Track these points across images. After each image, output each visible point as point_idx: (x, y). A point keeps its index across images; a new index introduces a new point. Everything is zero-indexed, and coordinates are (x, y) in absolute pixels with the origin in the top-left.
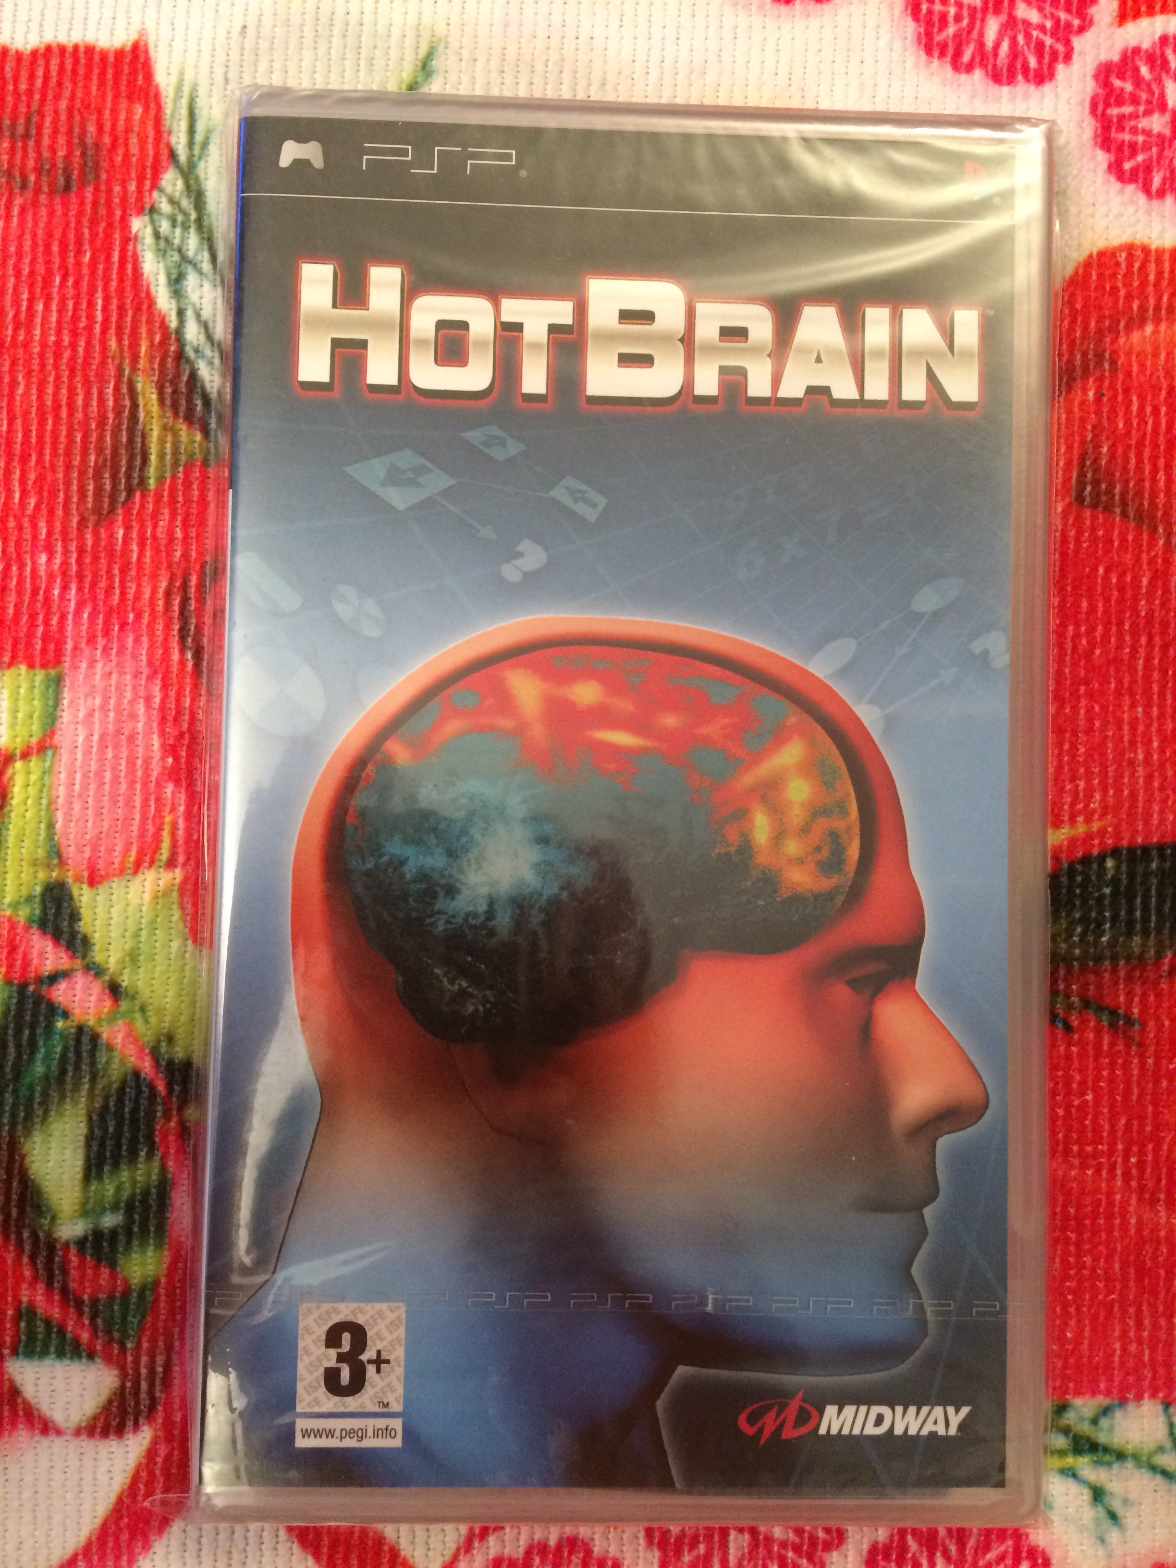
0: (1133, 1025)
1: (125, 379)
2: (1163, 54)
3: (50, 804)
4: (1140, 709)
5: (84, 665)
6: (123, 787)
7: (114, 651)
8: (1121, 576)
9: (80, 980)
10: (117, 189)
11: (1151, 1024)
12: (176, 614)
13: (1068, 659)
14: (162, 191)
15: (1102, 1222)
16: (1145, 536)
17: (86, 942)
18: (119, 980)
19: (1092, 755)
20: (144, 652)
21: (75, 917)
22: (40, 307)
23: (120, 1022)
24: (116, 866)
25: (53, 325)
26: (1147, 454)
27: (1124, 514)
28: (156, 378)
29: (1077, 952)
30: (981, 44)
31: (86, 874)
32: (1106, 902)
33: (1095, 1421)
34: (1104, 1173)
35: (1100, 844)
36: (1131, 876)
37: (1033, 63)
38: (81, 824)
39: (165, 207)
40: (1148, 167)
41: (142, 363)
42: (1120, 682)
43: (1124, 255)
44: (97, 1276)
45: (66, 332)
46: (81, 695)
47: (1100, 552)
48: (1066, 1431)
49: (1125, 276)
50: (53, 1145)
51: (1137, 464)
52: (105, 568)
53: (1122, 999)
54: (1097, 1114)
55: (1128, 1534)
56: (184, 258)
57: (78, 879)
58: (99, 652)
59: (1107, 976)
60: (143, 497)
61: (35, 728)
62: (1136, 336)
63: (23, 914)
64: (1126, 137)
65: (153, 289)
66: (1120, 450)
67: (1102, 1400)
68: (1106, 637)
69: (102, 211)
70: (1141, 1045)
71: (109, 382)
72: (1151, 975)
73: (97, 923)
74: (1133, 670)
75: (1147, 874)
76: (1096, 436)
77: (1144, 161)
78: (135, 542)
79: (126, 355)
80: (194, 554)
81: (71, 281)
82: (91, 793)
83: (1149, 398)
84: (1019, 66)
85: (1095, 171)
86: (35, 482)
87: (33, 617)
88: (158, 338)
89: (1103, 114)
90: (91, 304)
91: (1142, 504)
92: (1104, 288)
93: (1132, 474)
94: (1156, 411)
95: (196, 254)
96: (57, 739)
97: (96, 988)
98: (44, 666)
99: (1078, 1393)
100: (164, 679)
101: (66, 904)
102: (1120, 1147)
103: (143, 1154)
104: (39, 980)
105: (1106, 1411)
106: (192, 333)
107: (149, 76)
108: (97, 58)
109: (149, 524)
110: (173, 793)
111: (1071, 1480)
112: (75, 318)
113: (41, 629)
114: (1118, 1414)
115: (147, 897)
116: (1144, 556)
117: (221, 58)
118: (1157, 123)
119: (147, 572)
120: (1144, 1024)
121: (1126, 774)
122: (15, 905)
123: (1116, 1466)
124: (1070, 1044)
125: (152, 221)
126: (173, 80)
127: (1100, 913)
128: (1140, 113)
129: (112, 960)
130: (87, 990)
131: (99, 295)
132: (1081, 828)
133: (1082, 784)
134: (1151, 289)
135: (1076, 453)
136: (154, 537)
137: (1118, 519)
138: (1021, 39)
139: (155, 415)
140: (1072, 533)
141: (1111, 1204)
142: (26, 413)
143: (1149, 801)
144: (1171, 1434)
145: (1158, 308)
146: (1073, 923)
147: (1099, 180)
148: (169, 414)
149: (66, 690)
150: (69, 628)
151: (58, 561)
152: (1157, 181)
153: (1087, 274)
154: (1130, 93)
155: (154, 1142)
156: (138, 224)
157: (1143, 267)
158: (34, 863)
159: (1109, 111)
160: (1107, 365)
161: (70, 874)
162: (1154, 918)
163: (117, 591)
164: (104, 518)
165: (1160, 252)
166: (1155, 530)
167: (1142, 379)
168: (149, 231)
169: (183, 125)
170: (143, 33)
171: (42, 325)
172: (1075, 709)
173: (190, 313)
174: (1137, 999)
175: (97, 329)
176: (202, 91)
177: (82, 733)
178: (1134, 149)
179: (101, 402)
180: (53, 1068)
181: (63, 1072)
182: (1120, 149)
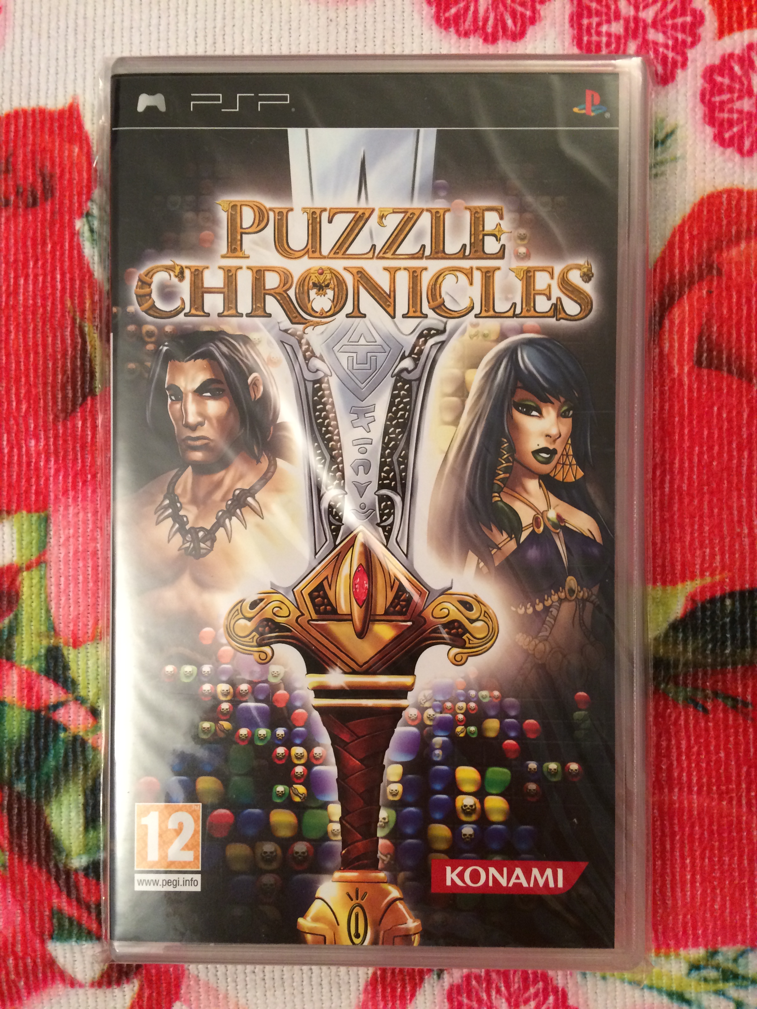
0: (748, 706)
1: (77, 325)
2: (749, 57)
3: (47, 597)
4: (744, 500)
5: (61, 509)
6: (91, 585)
7: (80, 499)
8: (729, 413)
9: (72, 707)
10: (66, 201)
13: (695, 469)
14: (93, 201)
16: (744, 385)
17: (74, 683)
18: (96, 706)
19: (713, 532)
21: (66, 668)
22: (22, 281)
24: (90, 634)
25: (31, 293)
26: (743, 330)
27: (730, 371)
28: (96, 324)
29: (709, 661)
31: (71, 640)
32: (728, 627)
33: (735, 961)
34: (734, 803)
35: (721, 590)
36: (743, 608)
37: (660, 70)
38: (66, 608)
39: (96, 211)
40: (741, 136)
41: (87, 314)
42: (730, 482)
43: (725, 196)
45: (39, 297)
46: (61, 528)
47: (715, 397)
48: (717, 967)
49: (726, 210)
50: (64, 810)
51: (737, 338)
52: (71, 447)
53: (740, 690)
54: (728, 765)
57: (67, 644)
58: (70, 500)
60: (93, 399)
61: (34, 550)
62: (734, 252)
63: (35, 667)
64: (726, 115)
65: (91, 266)
67: (739, 947)
68: (720, 454)
69: (57, 217)
70: (753, 719)
71: (67, 328)
73: (80, 671)
74: (739, 474)
75: (753, 607)
76: (709, 320)
77: (738, 132)
78: (89, 429)
79: (77, 309)
81: (40, 263)
82: (71, 590)
83: (744, 292)
85: (705, 141)
86: (25, 396)
87: (28, 481)
88: (96, 297)
89: (710, 101)
90: (53, 278)
91: (741, 364)
92: (712, 220)
93: (734, 343)
94: (749, 301)
96: (47, 556)
97: (82, 712)
98: (37, 511)
101: (60, 660)
102: (744, 786)
104: (48, 708)
107: (80, 127)
108: (47, 117)
112: (44, 288)
113: (34, 488)
116: (744, 398)
118: (746, 105)
121: (737, 543)
122: (30, 662)
124: (707, 722)
125: (88, 222)
127: (724, 635)
128: (735, 98)
129: (91, 694)
130: (77, 714)
131: (58, 271)
132: (708, 580)
133: (707, 551)
134: (744, 218)
135: (696, 332)
137: (725, 375)
139: (97, 347)
140: (695, 386)
141: (739, 823)
142: (17, 350)
143: (753, 559)
146: (706, 643)
147: (708, 146)
149: (51, 525)
150: (51, 486)
151: (42, 444)
152: (747, 144)
153: (700, 211)
154: (728, 85)
156: (80, 224)
157: (738, 204)
158: (39, 635)
159: (713, 99)
160: (715, 272)
161: (61, 641)
163: (80, 461)
164: (69, 414)
165: (750, 193)
166: (751, 380)
167: (739, 280)
168: (86, 228)
170: (75, 98)
171: (24, 294)
172: (701, 502)
175: (58, 294)
177: (63, 551)
178: (731, 123)
179: (63, 341)
180: (61, 763)
181: (66, 765)
182: (721, 124)
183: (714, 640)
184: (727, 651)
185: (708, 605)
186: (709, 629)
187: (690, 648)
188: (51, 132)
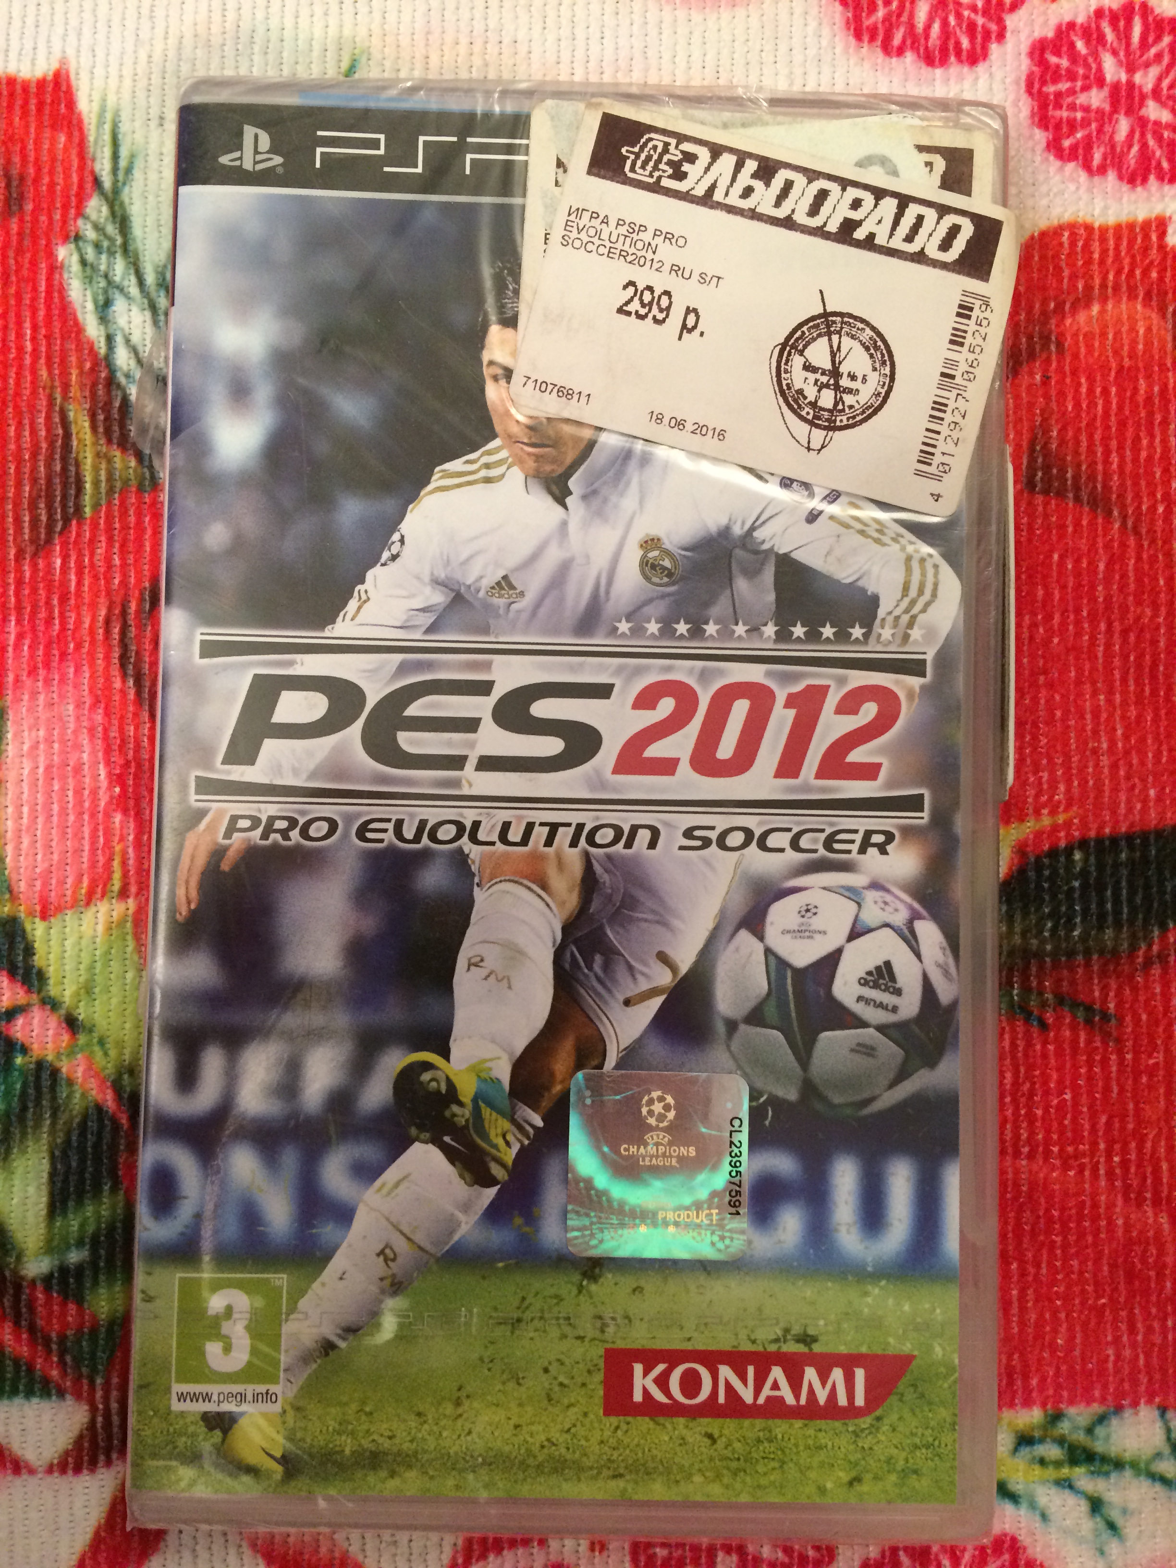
0: (1109, 1021)
1: (57, 408)
2: (1098, 27)
4: (1102, 697)
5: (26, 697)
6: (72, 818)
7: (56, 682)
8: (1077, 561)
9: (37, 1015)
10: (43, 218)
11: (1128, 1019)
12: (116, 642)
13: (1025, 648)
14: (87, 218)
15: (1087, 1224)
16: (1100, 520)
17: (41, 976)
18: (75, 1014)
19: (1054, 746)
20: (86, 681)
21: (29, 951)
23: (79, 1056)
24: (68, 898)
26: (1098, 436)
27: (1077, 499)
28: (87, 406)
29: (1049, 947)
30: (911, 26)
31: (38, 908)
32: (1076, 895)
33: (1090, 1431)
34: (1087, 1173)
35: (1066, 836)
36: (1100, 867)
37: (965, 43)
38: (31, 858)
39: (90, 234)
40: (1088, 145)
41: (74, 391)
42: (1080, 670)
43: (1066, 234)
44: (64, 1314)
46: (25, 727)
47: (1054, 538)
48: (1061, 1441)
49: (1068, 255)
50: (16, 1182)
51: (1088, 447)
52: (43, 600)
53: (1097, 994)
54: (1077, 1113)
55: (1128, 1544)
56: (110, 282)
57: (30, 913)
58: (40, 684)
59: (1080, 971)
60: (80, 525)
62: (1082, 317)
64: (1064, 114)
65: (80, 316)
66: (1070, 433)
67: (1096, 1408)
68: (1064, 624)
69: (28, 241)
70: (1119, 1041)
71: (40, 411)
72: (1126, 967)
73: (51, 956)
74: (1093, 657)
75: (1116, 865)
76: (1045, 420)
77: (1083, 138)
78: (73, 571)
79: (57, 383)
80: (132, 580)
82: (40, 827)
83: (1098, 379)
84: (951, 47)
85: (1034, 149)
88: (88, 365)
89: (1040, 91)
90: (20, 335)
91: (1095, 487)
92: (1047, 269)
93: (1083, 457)
94: (1105, 392)
95: (123, 279)
96: (3, 773)
97: (53, 1022)
99: (1071, 1402)
100: (106, 708)
101: (19, 939)
102: (1102, 1146)
103: (106, 1188)
105: (1102, 1419)
106: (122, 358)
107: (71, 104)
108: (19, 89)
109: (87, 553)
110: (121, 822)
111: (1067, 1491)
112: (5, 349)
114: (1114, 1422)
115: (100, 928)
116: (1100, 540)
117: (142, 83)
118: (1096, 98)
119: (86, 601)
120: (1121, 1020)
121: (1091, 764)
123: (1114, 1476)
124: (1045, 1043)
125: (79, 249)
126: (95, 107)
127: (1071, 907)
128: (1078, 89)
129: (67, 993)
130: (44, 1026)
131: (27, 325)
132: (1046, 821)
133: (1045, 775)
134: (1095, 267)
135: (1026, 436)
136: (92, 565)
137: (1071, 505)
138: (952, 20)
139: (88, 442)
140: (1025, 520)
141: (1095, 1206)
143: (1115, 790)
144: (1169, 1439)
145: (1104, 286)
146: (1042, 920)
147: (1038, 159)
148: (102, 442)
149: (9, 723)
150: (10, 661)
152: (1097, 157)
153: (1029, 255)
154: (1068, 70)
155: (117, 1177)
156: (64, 253)
157: (1087, 246)
159: (1045, 89)
160: (1053, 348)
161: (22, 908)
162: (1125, 910)
163: (57, 622)
164: (42, 547)
165: (1103, 230)
166: (1110, 513)
167: (1091, 361)
168: (75, 258)
169: (107, 152)
170: (63, 61)
172: (1035, 698)
173: (119, 339)
174: (1112, 994)
175: (28, 360)
176: (125, 116)
177: (27, 766)
178: (1072, 126)
179: (34, 432)
180: (14, 1105)
181: (24, 1109)
182: (1058, 126)
183: (1054, 915)
184: (1076, 933)
185: (1046, 861)
186: (1047, 898)
187: (1018, 929)
188: (25, 113)
